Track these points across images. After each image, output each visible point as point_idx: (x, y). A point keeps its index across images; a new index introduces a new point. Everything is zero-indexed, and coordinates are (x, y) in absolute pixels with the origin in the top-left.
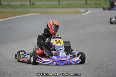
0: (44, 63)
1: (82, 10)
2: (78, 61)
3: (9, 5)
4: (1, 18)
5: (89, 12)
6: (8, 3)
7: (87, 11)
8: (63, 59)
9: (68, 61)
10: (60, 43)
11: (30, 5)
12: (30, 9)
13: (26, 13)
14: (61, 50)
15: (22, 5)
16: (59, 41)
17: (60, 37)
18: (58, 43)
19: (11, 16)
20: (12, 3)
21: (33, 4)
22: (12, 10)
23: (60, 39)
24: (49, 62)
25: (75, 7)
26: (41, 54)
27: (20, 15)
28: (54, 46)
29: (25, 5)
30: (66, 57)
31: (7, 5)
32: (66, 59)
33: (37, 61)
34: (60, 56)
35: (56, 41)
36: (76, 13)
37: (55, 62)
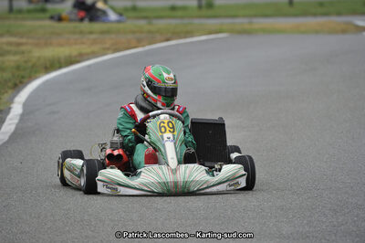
1: (361, 22)
3: (134, 9)
4: (108, 49)
6: (129, 4)
11: (200, 7)
12: (196, 21)
15: (173, 8)
19: (139, 43)
20: (140, 4)
21: (210, 6)
22: (142, 23)
25: (339, 14)
27: (168, 40)
29: (184, 8)
31: (126, 9)
36: (344, 32)
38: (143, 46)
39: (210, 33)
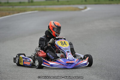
0: (51, 67)
1: (81, 7)
2: (86, 64)
3: (8, 3)
5: (88, 9)
6: (6, 1)
7: (86, 8)
8: (71, 62)
9: (76, 64)
10: (66, 45)
11: (29, 2)
12: (28, 7)
13: (25, 11)
14: (68, 52)
15: (20, 3)
16: (64, 42)
17: (64, 38)
18: (63, 45)
19: (9, 14)
20: (10, 1)
21: (32, 2)
22: (10, 7)
23: (65, 41)
24: (56, 66)
25: (74, 4)
26: (45, 57)
27: (18, 13)
28: (60, 48)
29: (24, 3)
30: (74, 60)
31: (5, 3)
32: (74, 62)
33: (42, 65)
34: (68, 58)
35: (61, 42)
37: (63, 65)
38: (11, 15)
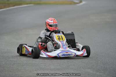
5: (84, 3)
7: (81, 2)
36: (70, 4)
38: (6, 8)
39: (28, 4)
